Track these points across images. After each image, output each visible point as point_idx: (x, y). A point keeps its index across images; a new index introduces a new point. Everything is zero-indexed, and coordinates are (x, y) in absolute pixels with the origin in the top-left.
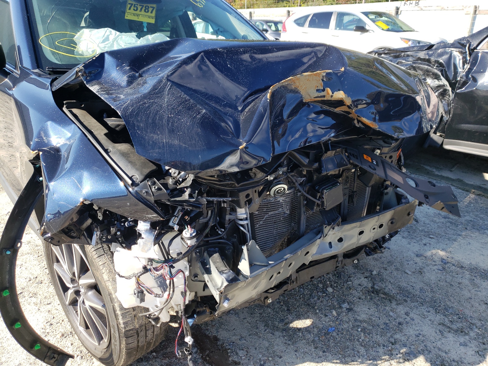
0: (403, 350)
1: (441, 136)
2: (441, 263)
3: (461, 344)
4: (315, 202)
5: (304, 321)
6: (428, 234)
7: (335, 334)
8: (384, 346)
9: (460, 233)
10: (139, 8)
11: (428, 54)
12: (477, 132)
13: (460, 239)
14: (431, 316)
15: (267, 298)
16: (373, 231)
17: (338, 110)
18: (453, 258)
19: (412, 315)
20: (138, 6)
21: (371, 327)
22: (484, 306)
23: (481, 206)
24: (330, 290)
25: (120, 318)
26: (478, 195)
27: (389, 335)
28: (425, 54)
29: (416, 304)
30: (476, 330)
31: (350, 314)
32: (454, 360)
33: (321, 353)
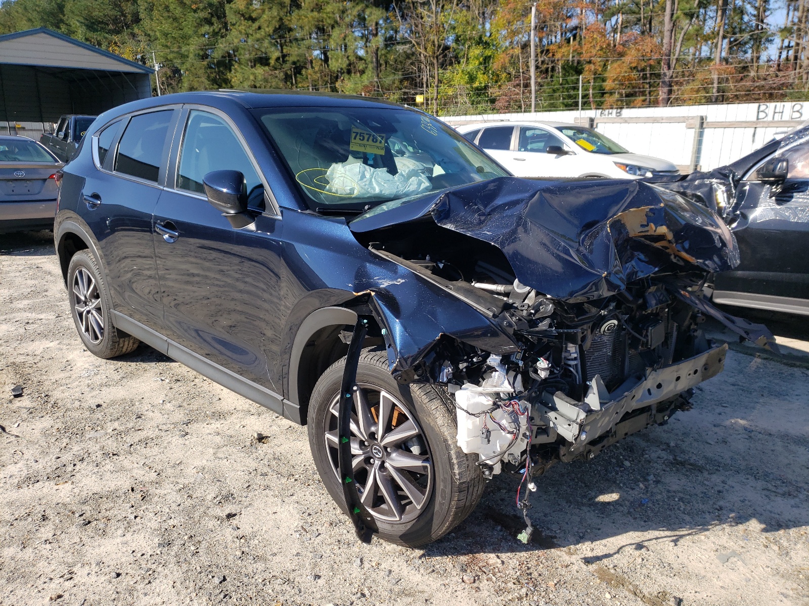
0: (732, 515)
1: (709, 287)
2: (744, 431)
3: (792, 506)
4: (640, 340)
5: (610, 495)
6: (720, 403)
7: (650, 505)
8: (709, 512)
9: (757, 400)
10: (366, 137)
11: (682, 186)
12: (753, 280)
13: (758, 406)
14: (752, 481)
15: (589, 452)
16: (688, 377)
17: (658, 245)
18: (757, 426)
19: (729, 482)
20: (365, 135)
21: (688, 497)
22: (807, 471)
23: (773, 370)
24: (627, 464)
25: (456, 467)
26: (765, 359)
27: (711, 503)
28: (678, 186)
29: (731, 472)
30: (806, 493)
31: (660, 486)
32: (790, 521)
33: (642, 523)
